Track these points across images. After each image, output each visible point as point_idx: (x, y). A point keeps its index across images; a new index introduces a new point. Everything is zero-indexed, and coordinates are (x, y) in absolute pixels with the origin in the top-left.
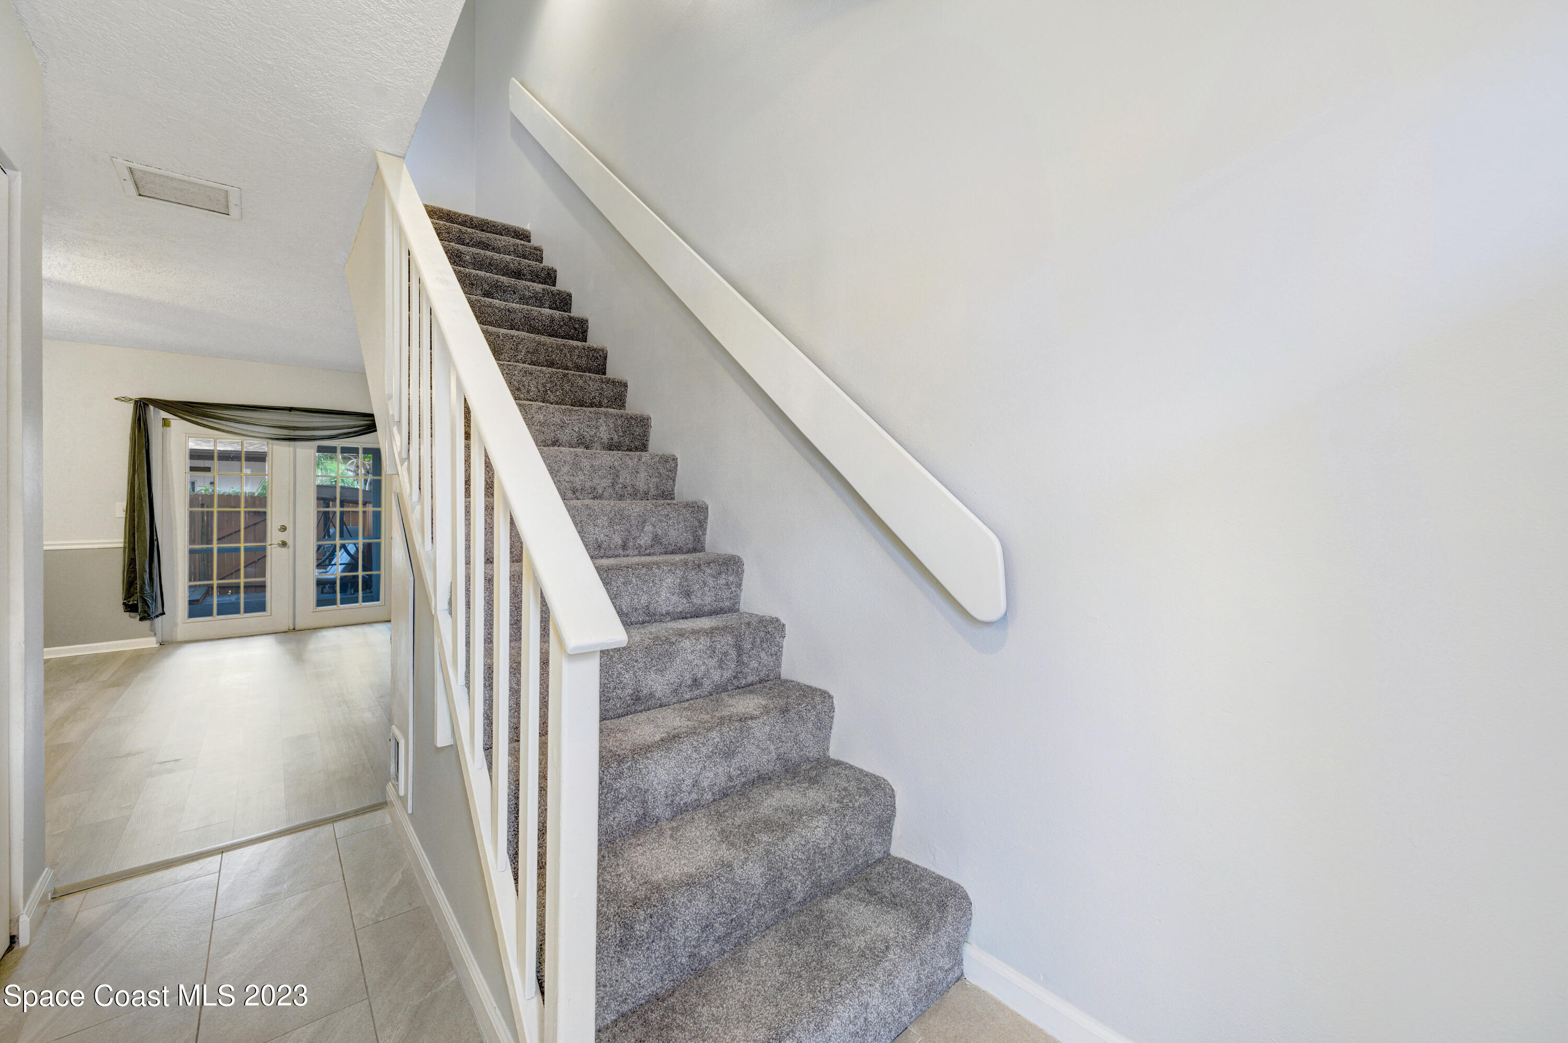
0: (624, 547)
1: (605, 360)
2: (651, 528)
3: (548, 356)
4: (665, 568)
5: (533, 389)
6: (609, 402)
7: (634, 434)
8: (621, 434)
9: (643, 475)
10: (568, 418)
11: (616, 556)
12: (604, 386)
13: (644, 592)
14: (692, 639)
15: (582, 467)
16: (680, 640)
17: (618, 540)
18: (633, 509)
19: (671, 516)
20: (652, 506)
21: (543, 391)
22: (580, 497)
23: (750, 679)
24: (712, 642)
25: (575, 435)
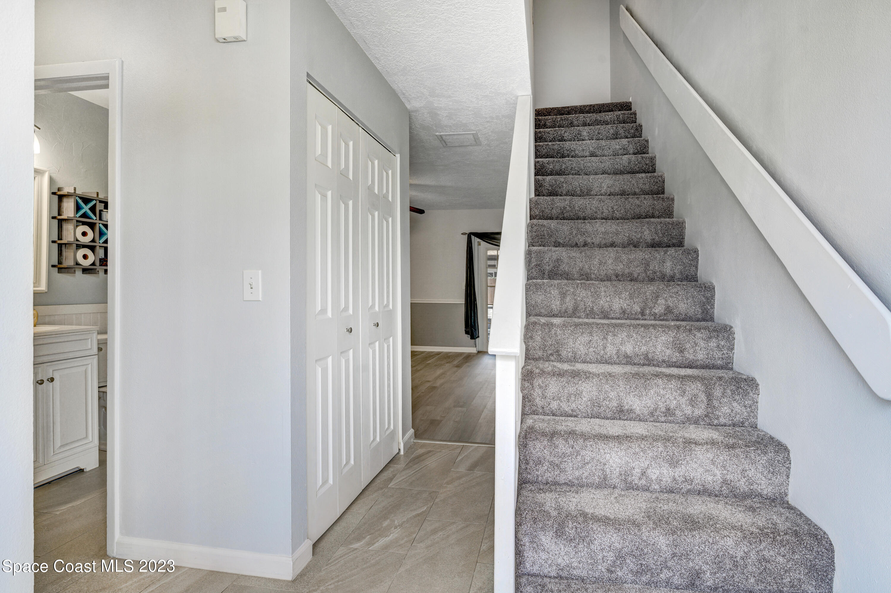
0: (643, 313)
1: (664, 183)
2: (663, 301)
3: (622, 187)
4: (660, 329)
5: (605, 211)
6: (659, 213)
7: (671, 235)
8: (661, 235)
9: (668, 264)
10: (621, 228)
11: (637, 319)
12: (656, 202)
13: (643, 344)
14: (664, 379)
15: (622, 260)
16: (654, 378)
17: (637, 308)
18: (648, 288)
19: (680, 293)
20: (663, 286)
21: (612, 212)
22: (621, 279)
23: (722, 420)
24: (682, 385)
25: (626, 239)
